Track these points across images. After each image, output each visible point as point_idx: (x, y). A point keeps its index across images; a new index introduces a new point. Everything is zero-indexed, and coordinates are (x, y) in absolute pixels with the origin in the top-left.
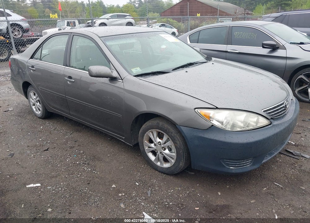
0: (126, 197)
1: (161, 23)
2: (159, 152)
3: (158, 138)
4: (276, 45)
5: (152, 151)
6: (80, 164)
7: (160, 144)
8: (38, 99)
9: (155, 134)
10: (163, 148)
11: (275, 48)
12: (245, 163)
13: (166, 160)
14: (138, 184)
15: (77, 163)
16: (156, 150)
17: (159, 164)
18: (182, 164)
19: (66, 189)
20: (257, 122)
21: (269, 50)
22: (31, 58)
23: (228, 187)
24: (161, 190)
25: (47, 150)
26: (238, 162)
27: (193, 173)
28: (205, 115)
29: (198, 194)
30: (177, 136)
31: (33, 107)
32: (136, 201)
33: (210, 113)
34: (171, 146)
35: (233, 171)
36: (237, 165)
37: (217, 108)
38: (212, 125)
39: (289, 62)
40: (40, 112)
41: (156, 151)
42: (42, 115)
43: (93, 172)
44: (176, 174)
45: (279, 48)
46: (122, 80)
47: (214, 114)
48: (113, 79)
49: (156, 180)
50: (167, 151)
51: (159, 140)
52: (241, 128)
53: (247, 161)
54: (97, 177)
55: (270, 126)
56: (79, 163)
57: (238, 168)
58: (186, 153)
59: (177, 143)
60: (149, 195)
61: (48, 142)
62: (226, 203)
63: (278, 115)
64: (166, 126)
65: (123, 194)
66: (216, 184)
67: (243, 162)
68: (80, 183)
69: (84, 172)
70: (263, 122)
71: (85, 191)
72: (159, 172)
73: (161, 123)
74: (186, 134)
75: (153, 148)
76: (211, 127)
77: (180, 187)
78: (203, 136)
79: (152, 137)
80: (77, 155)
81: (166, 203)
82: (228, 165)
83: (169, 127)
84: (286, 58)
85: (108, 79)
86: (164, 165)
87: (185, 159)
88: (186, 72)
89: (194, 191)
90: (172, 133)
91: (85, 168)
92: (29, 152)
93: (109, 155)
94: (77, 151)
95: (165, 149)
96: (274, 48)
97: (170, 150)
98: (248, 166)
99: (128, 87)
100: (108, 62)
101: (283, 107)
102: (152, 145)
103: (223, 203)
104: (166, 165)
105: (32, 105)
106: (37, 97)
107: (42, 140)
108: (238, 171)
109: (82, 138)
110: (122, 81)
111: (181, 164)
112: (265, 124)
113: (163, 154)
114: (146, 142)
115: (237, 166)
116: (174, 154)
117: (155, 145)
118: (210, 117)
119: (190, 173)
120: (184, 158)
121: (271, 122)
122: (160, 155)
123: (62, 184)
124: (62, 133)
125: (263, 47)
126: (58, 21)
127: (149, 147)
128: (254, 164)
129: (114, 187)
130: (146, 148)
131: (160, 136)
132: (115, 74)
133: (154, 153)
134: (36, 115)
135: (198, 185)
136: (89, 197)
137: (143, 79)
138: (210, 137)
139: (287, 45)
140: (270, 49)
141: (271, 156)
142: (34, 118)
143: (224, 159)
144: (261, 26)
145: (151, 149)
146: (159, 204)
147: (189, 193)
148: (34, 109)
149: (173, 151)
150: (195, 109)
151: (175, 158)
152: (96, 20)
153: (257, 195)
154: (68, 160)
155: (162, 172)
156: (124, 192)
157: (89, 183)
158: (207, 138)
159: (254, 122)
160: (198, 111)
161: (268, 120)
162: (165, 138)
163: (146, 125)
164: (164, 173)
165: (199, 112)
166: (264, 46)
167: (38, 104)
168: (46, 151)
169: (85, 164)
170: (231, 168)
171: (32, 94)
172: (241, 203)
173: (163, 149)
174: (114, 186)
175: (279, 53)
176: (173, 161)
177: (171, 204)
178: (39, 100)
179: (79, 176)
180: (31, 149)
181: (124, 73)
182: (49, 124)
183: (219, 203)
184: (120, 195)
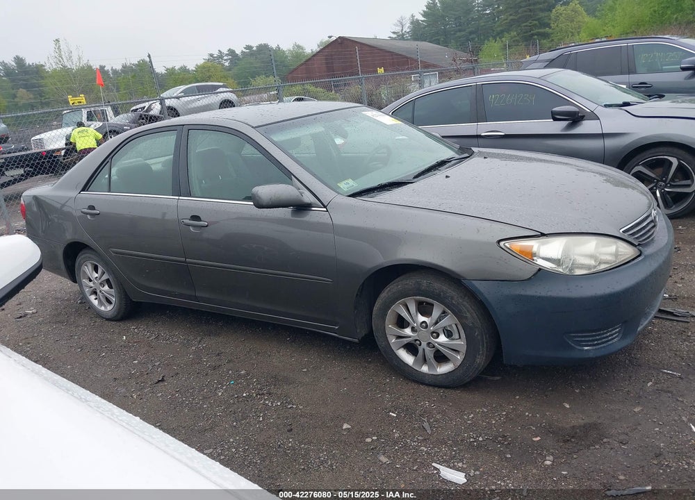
0: (383, 443)
1: (291, 95)
2: (424, 344)
3: (419, 315)
4: (578, 112)
5: (405, 345)
6: (250, 396)
7: (427, 327)
8: (105, 277)
9: (413, 308)
10: (434, 332)
11: (577, 118)
12: (610, 336)
13: (441, 358)
14: (395, 415)
15: (245, 395)
16: (416, 340)
17: (425, 369)
18: (481, 360)
19: (247, 447)
20: (616, 255)
21: (565, 123)
22: (83, 190)
23: (577, 391)
24: (449, 417)
25: (163, 380)
26: (598, 335)
27: (498, 378)
28: (521, 252)
29: (527, 414)
30: (465, 303)
31: (92, 298)
32: (405, 445)
33: (533, 246)
34: (450, 326)
35: (591, 355)
36: (597, 340)
37: (543, 235)
38: (540, 270)
39: (609, 143)
40: (109, 308)
41: (418, 342)
42: (118, 313)
43: (289, 406)
44: (466, 383)
45: (585, 118)
46: (325, 207)
47: (539, 248)
48: (301, 208)
49: (428, 401)
50: (443, 339)
51: (421, 318)
52: (590, 269)
53: (612, 330)
54: (301, 416)
55: (640, 259)
56: (248, 394)
57: (597, 347)
58: (487, 336)
59: (466, 318)
60: (429, 431)
61: (157, 364)
62: (587, 420)
63: (646, 237)
64: (438, 285)
65: (375, 438)
66: (552, 390)
67: (606, 333)
68: (271, 432)
69: (267, 410)
70: (627, 251)
71: (290, 445)
72: (429, 385)
73: (425, 282)
74: (486, 296)
75: (410, 337)
76: (537, 273)
77: (485, 406)
78: (523, 293)
79: (404, 314)
80: (235, 381)
81: (472, 440)
82: (579, 343)
83: (444, 288)
84: (603, 136)
85: (289, 210)
86: (438, 370)
87: (487, 347)
88: (447, 177)
89: (513, 409)
90: (452, 298)
91: (267, 402)
92: (124, 390)
93: (305, 370)
94: (230, 372)
95: (438, 336)
96: (575, 118)
97: (449, 334)
98: (614, 340)
99: (340, 219)
100: (288, 175)
101: (652, 221)
102: (408, 331)
103: (582, 421)
104: (444, 369)
105: (88, 295)
106: (103, 273)
107: (139, 363)
108: (599, 354)
109: (229, 346)
110: (325, 209)
111: (478, 361)
112: (630, 255)
113: (434, 347)
114: (391, 328)
115: (596, 342)
116: (461, 343)
117: (413, 330)
118: (533, 255)
119: (491, 378)
120: (483, 347)
121: (640, 251)
122: (428, 350)
123: (231, 440)
124: (177, 342)
125: (555, 119)
126: (65, 112)
127: (399, 337)
128: (624, 337)
129: (348, 429)
130: (393, 340)
131: (425, 309)
132: (308, 198)
133: (412, 348)
134: (99, 315)
135: (518, 397)
136: (304, 457)
137: (370, 199)
138: (538, 294)
139: (600, 111)
140: (567, 122)
141: (647, 319)
142: (95, 322)
143: (571, 333)
144: (539, 78)
145: (405, 341)
146: (456, 443)
147: (507, 415)
148: (96, 303)
149: (456, 336)
150: (499, 242)
151: (464, 349)
152: (152, 102)
153: (640, 397)
154: (220, 394)
155: (434, 386)
156: (374, 435)
157: (292, 430)
158: (533, 297)
159: (611, 254)
160: (506, 244)
161: (634, 248)
162: (436, 313)
163: (390, 290)
164: (440, 387)
165: (508, 246)
166: (555, 117)
167: (106, 288)
168: (161, 384)
169: (263, 394)
170: (586, 348)
171: (88, 269)
172: (617, 416)
173: (435, 334)
174: (346, 426)
175: (587, 127)
176: (459, 357)
177: (481, 439)
178: (108, 281)
179: (261, 419)
180: (124, 385)
181: (325, 193)
182: (138, 331)
183: (574, 422)
184: (369, 440)
